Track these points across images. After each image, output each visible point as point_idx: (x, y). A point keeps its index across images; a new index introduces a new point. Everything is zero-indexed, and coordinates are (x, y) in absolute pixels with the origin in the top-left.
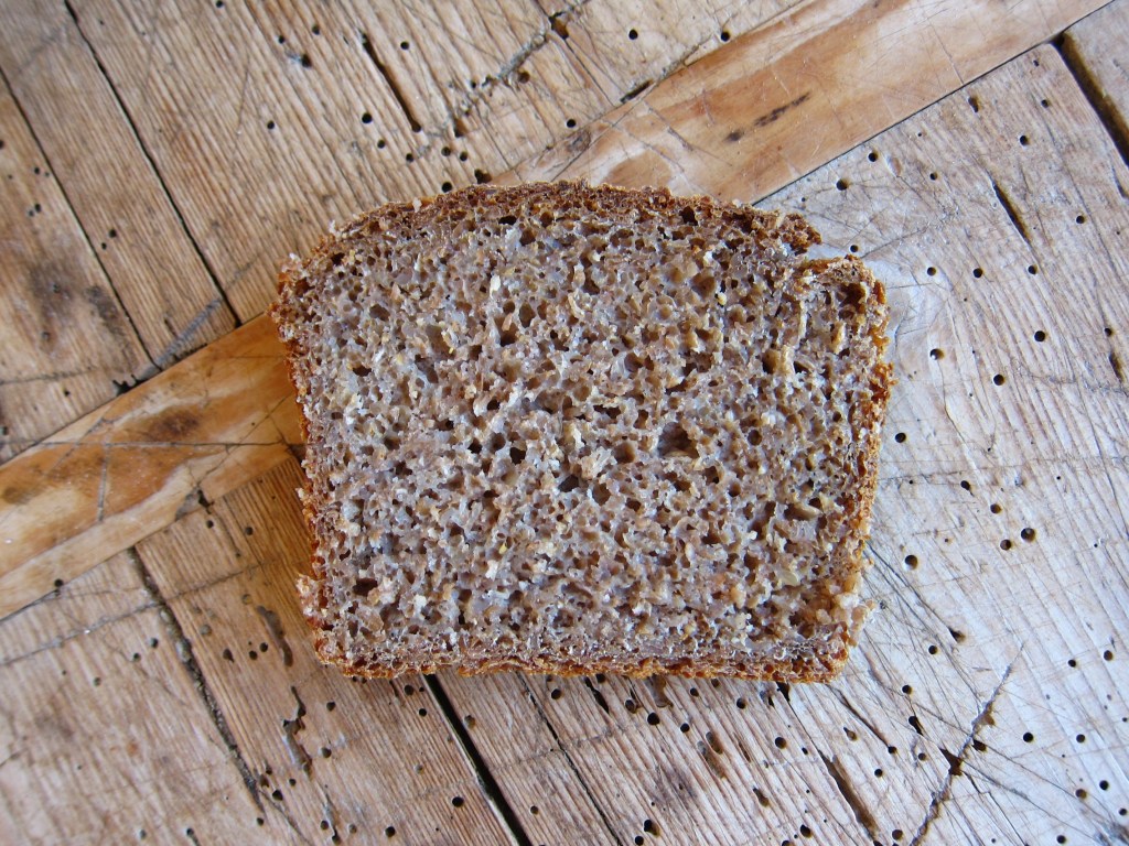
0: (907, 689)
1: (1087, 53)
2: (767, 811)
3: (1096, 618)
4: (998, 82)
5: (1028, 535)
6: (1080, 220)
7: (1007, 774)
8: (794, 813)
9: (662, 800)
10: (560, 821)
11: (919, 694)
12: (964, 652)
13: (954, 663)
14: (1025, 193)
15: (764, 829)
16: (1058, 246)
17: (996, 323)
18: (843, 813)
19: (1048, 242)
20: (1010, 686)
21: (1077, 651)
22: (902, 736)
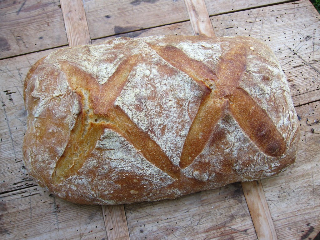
0: (285, 57)
1: (213, 14)
2: (298, 76)
3: (280, 33)
4: (213, 24)
5: (269, 38)
6: (232, 21)
7: (297, 48)
8: (299, 73)
9: (295, 88)
10: (296, 101)
11: (286, 55)
12: (282, 49)
13: (283, 50)
14: (228, 26)
15: (300, 77)
16: (235, 24)
17: (243, 34)
18: (299, 68)
19: (234, 25)
20: (287, 45)
21: (284, 37)
22: (291, 59)
